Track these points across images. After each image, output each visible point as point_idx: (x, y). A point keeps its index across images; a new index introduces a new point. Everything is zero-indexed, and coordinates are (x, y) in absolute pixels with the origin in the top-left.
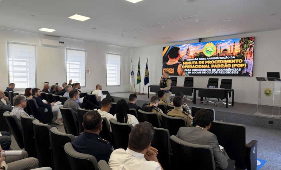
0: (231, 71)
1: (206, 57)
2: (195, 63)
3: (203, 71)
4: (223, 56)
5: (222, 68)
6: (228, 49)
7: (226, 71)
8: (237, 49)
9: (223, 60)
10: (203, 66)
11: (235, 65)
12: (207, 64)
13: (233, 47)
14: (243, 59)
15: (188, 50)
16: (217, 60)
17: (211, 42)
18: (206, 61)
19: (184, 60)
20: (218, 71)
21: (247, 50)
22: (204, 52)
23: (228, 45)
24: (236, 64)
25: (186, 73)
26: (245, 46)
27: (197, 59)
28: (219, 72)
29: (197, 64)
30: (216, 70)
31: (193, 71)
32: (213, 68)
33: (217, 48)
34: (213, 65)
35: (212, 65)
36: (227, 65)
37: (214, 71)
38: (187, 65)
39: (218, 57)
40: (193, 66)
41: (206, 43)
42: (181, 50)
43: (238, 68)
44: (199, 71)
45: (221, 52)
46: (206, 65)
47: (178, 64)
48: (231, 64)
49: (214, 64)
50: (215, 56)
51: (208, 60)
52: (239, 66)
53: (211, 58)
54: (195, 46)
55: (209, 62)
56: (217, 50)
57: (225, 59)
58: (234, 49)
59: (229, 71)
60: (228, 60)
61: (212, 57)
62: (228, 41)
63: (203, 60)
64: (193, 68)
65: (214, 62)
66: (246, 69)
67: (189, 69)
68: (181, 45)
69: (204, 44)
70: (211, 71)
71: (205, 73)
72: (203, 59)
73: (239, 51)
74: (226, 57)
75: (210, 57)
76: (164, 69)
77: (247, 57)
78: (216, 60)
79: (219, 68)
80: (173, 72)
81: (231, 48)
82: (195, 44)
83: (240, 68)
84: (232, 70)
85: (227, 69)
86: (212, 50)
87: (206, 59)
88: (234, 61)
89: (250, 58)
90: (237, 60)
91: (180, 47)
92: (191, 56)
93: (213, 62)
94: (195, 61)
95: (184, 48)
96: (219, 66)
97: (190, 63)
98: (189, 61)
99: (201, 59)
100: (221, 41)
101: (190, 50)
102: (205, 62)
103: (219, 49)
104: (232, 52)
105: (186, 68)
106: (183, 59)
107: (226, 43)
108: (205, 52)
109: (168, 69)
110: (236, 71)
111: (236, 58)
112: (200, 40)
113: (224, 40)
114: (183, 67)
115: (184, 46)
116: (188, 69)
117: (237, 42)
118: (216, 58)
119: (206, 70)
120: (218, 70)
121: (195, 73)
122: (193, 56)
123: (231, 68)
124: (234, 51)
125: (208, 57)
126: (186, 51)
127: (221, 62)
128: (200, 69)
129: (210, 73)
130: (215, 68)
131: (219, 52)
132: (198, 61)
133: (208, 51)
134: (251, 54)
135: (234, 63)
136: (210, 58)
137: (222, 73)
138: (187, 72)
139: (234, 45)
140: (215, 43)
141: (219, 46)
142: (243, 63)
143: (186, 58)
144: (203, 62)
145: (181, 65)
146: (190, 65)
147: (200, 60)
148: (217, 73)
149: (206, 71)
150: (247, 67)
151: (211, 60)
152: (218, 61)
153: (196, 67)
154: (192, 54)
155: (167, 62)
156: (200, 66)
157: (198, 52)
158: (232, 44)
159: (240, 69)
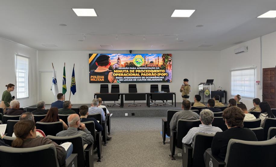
0: (157, 79)
1: (137, 67)
2: (126, 71)
3: (134, 79)
4: (150, 67)
5: (150, 76)
6: (154, 61)
7: (153, 79)
8: (161, 62)
9: (150, 70)
10: (134, 75)
11: (159, 74)
12: (137, 73)
13: (157, 60)
14: (165, 70)
15: (119, 59)
16: (147, 69)
17: (140, 54)
18: (136, 70)
19: (115, 68)
20: (147, 79)
21: (168, 63)
22: (134, 63)
23: (154, 58)
24: (160, 74)
25: (118, 80)
26: (166, 60)
27: (128, 68)
28: (148, 80)
29: (128, 72)
30: (145, 78)
31: (125, 79)
32: (143, 76)
33: (145, 60)
34: (143, 74)
35: (142, 74)
36: (154, 74)
37: (143, 79)
38: (118, 73)
39: (147, 67)
40: (125, 74)
41: (135, 55)
42: (111, 59)
43: (162, 76)
44: (130, 79)
45: (149, 63)
46: (137, 74)
47: (108, 72)
48: (157, 73)
49: (143, 73)
50: (144, 67)
51: (138, 70)
52: (162, 74)
53: (141, 68)
54: (125, 56)
55: (139, 71)
56: (145, 62)
57: (152, 69)
58: (158, 61)
59: (156, 79)
60: (154, 70)
61: (141, 67)
62: (153, 55)
63: (133, 69)
64: (125, 76)
65: (143, 71)
66: (167, 77)
67: (121, 77)
68: (110, 54)
69: (133, 56)
70: (141, 79)
71: (136, 80)
72: (134, 68)
73: (162, 64)
74: (153, 67)
75: (140, 67)
76: (91, 77)
77: (168, 68)
78: (144, 69)
79: (148, 76)
80: (103, 80)
81: (156, 61)
82: (125, 55)
83: (163, 76)
84: (157, 77)
85: (154, 77)
86: (141, 62)
87: (136, 68)
88: (158, 71)
89: (170, 69)
90: (161, 70)
91: (110, 56)
92: (122, 65)
93: (142, 71)
94: (126, 70)
95: (115, 57)
96: (147, 75)
97: (121, 71)
98: (120, 70)
99: (132, 68)
100: (148, 55)
101: (121, 60)
102: (135, 71)
103: (147, 61)
104: (157, 64)
105: (118, 76)
106: (114, 67)
107: (152, 57)
108: (135, 62)
109: (97, 77)
110: (161, 79)
111: (160, 69)
112: (131, 51)
113: (151, 54)
114: (114, 75)
115: (114, 55)
116: (119, 77)
117: (161, 57)
118: (145, 68)
119: (137, 78)
120: (147, 78)
121: (127, 80)
122: (124, 65)
123: (157, 76)
124: (158, 63)
125: (138, 67)
126: (116, 60)
127: (149, 71)
128: (131, 77)
129: (141, 80)
130: (145, 76)
131: (147, 63)
132: (129, 70)
133: (138, 61)
134: (170, 66)
135: (158, 73)
136: (139, 68)
137: (150, 80)
138: (119, 79)
139: (158, 59)
140: (144, 55)
141: (147, 58)
142: (165, 72)
143: (117, 67)
144: (133, 71)
145: (112, 73)
146: (121, 73)
147: (131, 69)
148: (146, 80)
149: (137, 79)
150: (168, 75)
152: (147, 71)
153: (128, 75)
154: (123, 63)
155: (95, 69)
156: (131, 75)
157: (129, 62)
158: (157, 58)
159: (163, 78)
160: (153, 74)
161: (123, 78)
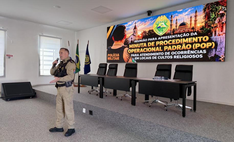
0: (192, 54)
1: (158, 36)
2: (143, 45)
3: (153, 56)
4: (180, 34)
5: (179, 50)
6: (187, 21)
7: (184, 55)
8: (201, 21)
9: (180, 38)
10: (153, 49)
11: (197, 45)
12: (159, 46)
13: (193, 19)
14: (210, 36)
15: (135, 28)
16: (172, 39)
17: (163, 15)
18: (157, 42)
19: (130, 42)
20: (173, 56)
21: (216, 22)
22: (154, 30)
23: (186, 17)
24: (199, 44)
25: (133, 59)
26: (213, 16)
27: (146, 40)
28: (175, 57)
29: (146, 46)
30: (170, 53)
31: (141, 57)
32: (167, 51)
33: (171, 23)
34: (167, 47)
35: (165, 47)
36: (186, 45)
37: (167, 55)
38: (134, 49)
39: (174, 34)
40: (142, 49)
41: (157, 17)
42: (128, 29)
43: (203, 49)
44: (148, 56)
45: (178, 27)
46: (157, 48)
47: (123, 48)
48: (192, 44)
49: (168, 45)
50: (169, 34)
51: (159, 40)
52: (203, 46)
53: (164, 38)
54: (143, 22)
55: (161, 43)
56: (171, 25)
57: (183, 38)
58: (196, 21)
59: (189, 55)
60: (187, 39)
61: (165, 35)
62: (186, 11)
63: (153, 41)
64: (142, 53)
65: (168, 42)
66: (214, 50)
67: (137, 53)
68: (127, 23)
69: (153, 20)
70: (164, 55)
71: (155, 58)
72: (153, 39)
73: (203, 24)
74: (184, 34)
75: (162, 36)
76: (109, 55)
77: (215, 32)
78: (170, 39)
79: (174, 51)
80: (118, 59)
81: (191, 21)
82: (143, 20)
83: (206, 49)
84: (192, 52)
85: (185, 52)
86: (165, 26)
87: (157, 38)
88: (195, 39)
89: (221, 33)
90: (200, 38)
91: (126, 25)
92: (139, 36)
93: (166, 43)
94: (144, 42)
95: (131, 26)
96: (174, 48)
97: (136, 46)
98: (136, 43)
99: (151, 39)
100: (177, 12)
101: (138, 28)
102: (155, 44)
103: (174, 23)
104: (193, 25)
105: (133, 53)
106: (130, 40)
107: (184, 14)
108: (156, 29)
109: (113, 55)
110: (199, 54)
111: (199, 35)
112: (149, 13)
113: (181, 10)
114: (130, 51)
115: (130, 23)
116: (135, 53)
117: (201, 11)
118: (171, 37)
119: (158, 54)
120: (173, 53)
121: (144, 58)
122: (140, 36)
123: (192, 49)
124: (195, 24)
125: (160, 36)
126: (132, 30)
127: (177, 41)
128: (150, 53)
129: (163, 57)
130: (170, 51)
131: (174, 27)
132: (147, 42)
133: (160, 27)
134: (222, 27)
135: (195, 42)
136: (161, 38)
137: (178, 57)
138: (134, 57)
139: (196, 16)
140: (170, 16)
141: (174, 19)
142: (210, 41)
143: (133, 40)
144: (153, 44)
145: (127, 48)
146: (138, 48)
147: (150, 41)
148: (171, 57)
149: (157, 56)
150: (216, 47)
151: (163, 40)
152: (173, 41)
153: (145, 50)
154: (139, 33)
155: (112, 46)
156: (150, 50)
157: (147, 30)
158: (193, 15)
159: (205, 52)
160: (184, 46)
161: (139, 55)
